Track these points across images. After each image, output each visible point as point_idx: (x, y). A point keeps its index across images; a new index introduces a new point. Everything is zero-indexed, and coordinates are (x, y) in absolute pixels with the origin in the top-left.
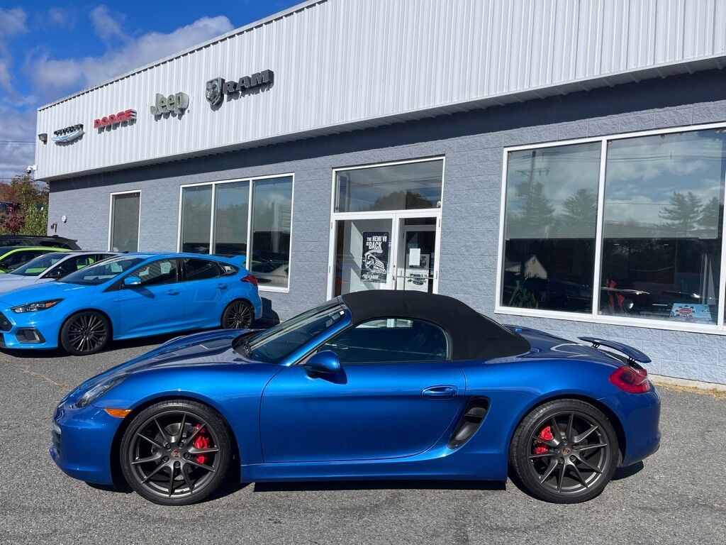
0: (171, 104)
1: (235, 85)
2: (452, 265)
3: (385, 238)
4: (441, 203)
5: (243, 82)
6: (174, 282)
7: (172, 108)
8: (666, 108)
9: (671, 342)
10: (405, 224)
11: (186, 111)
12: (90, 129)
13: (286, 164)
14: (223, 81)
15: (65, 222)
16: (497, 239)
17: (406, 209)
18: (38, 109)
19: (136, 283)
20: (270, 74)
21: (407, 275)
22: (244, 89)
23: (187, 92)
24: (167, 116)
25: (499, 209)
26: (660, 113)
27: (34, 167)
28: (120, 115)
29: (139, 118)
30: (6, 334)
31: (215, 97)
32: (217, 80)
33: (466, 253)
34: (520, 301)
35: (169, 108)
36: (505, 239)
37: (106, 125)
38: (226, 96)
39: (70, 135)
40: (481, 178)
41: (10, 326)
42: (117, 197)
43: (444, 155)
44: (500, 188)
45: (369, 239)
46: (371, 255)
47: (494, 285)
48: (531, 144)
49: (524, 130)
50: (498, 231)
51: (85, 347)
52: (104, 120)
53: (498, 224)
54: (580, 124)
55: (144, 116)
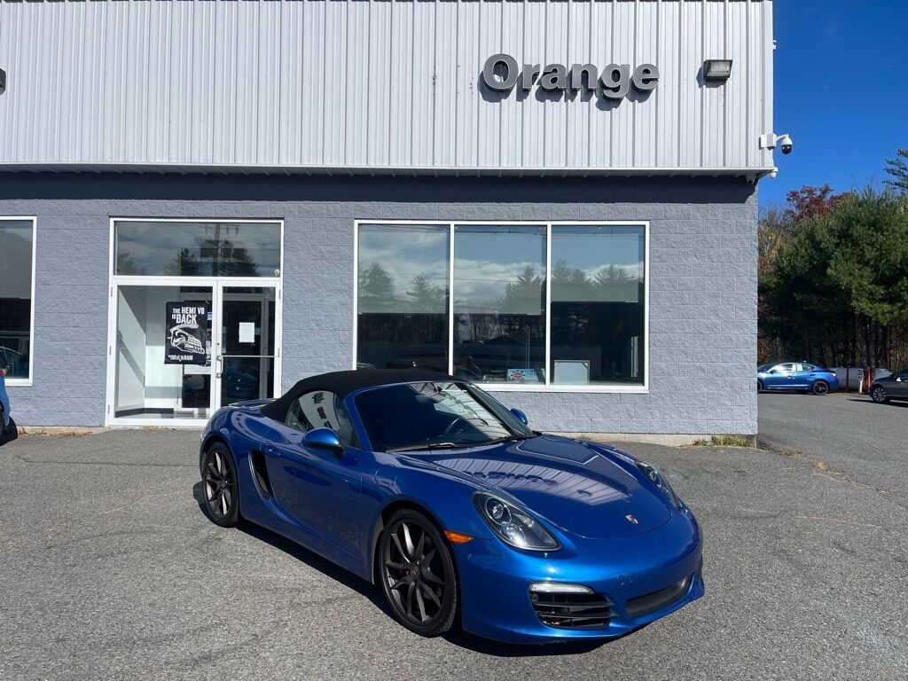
2: (299, 341)
3: (202, 310)
4: (280, 272)
16: (352, 313)
20: (2, 75)
26: (497, 207)
33: (317, 328)
40: (329, 248)
43: (283, 219)
45: (177, 311)
48: (384, 219)
49: (376, 204)
50: (352, 306)
53: (352, 297)
54: (431, 206)
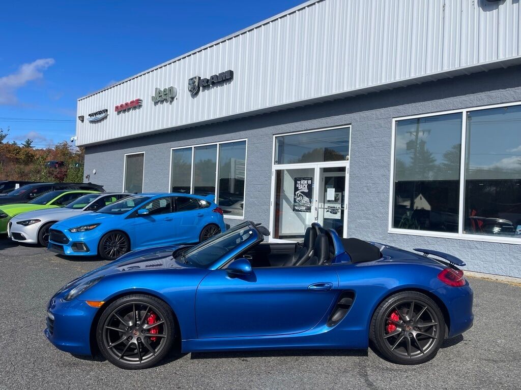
0: (165, 95)
1: (208, 81)
2: (357, 200)
3: (310, 182)
4: (349, 157)
5: (213, 79)
6: (169, 212)
7: (165, 97)
8: (507, 89)
9: (516, 253)
10: (324, 172)
11: (175, 98)
12: (112, 112)
13: (242, 133)
14: (200, 78)
15: (95, 174)
16: (389, 181)
17: (325, 161)
18: (78, 100)
19: (145, 213)
20: (231, 73)
21: (326, 207)
22: (214, 84)
23: (176, 86)
24: (162, 102)
25: (390, 161)
26: (504, 93)
27: (76, 138)
28: (132, 102)
29: (144, 104)
30: (65, 246)
31: (194, 89)
32: (196, 78)
33: (367, 191)
34: (406, 225)
35: (164, 97)
36: (395, 181)
37: (121, 109)
38: (201, 88)
39: (99, 117)
40: (376, 139)
41: (68, 240)
42: (128, 157)
43: (350, 124)
44: (390, 146)
45: (299, 182)
46: (300, 193)
47: (388, 214)
48: (412, 115)
49: (407, 106)
50: (389, 176)
51: (114, 255)
52: (122, 106)
53: (389, 171)
54: (447, 101)
55: (147, 103)
